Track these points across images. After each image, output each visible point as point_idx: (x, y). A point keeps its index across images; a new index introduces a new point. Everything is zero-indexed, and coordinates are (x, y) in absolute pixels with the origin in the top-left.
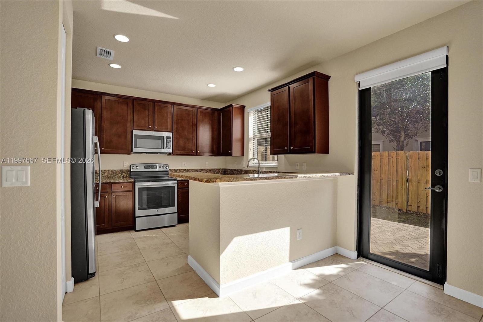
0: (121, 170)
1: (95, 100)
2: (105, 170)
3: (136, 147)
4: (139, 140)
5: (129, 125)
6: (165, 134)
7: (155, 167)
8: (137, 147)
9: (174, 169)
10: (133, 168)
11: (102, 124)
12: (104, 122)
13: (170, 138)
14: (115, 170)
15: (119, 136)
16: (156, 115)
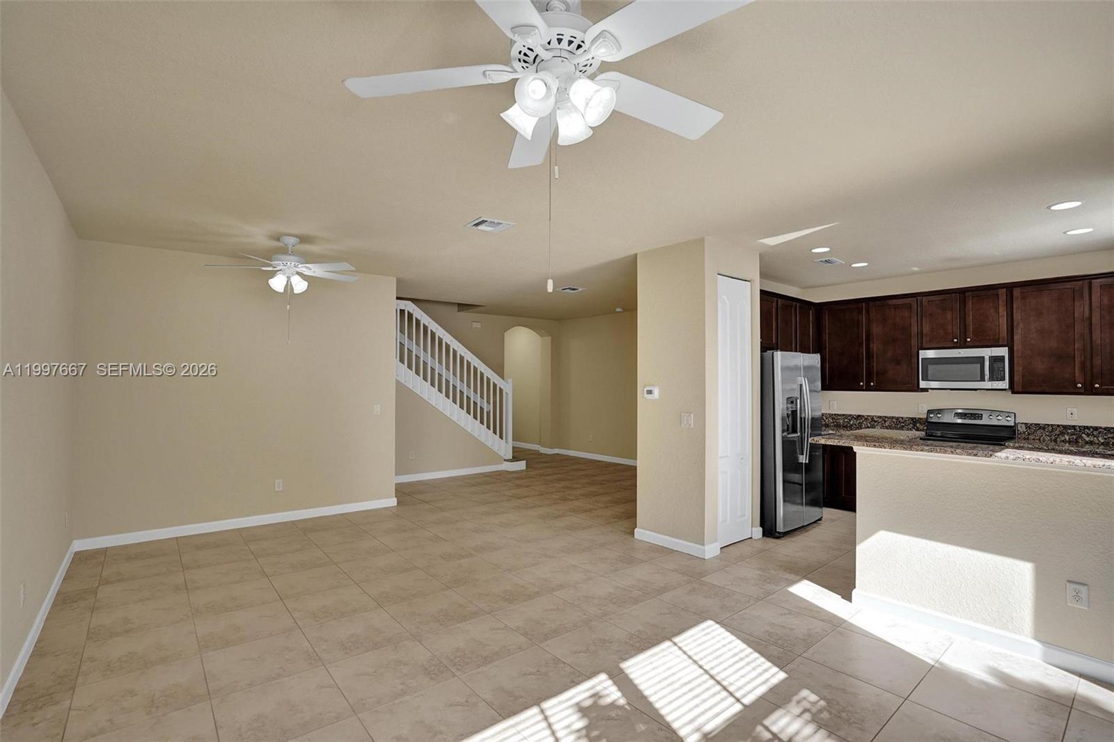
0: (912, 419)
1: (860, 311)
2: (885, 417)
3: (925, 378)
4: (931, 368)
5: (914, 342)
6: (987, 353)
7: (980, 417)
8: (929, 378)
9: (1036, 424)
10: (932, 415)
11: (871, 346)
12: (873, 343)
13: (1002, 359)
14: (902, 418)
15: (898, 363)
16: (969, 315)
